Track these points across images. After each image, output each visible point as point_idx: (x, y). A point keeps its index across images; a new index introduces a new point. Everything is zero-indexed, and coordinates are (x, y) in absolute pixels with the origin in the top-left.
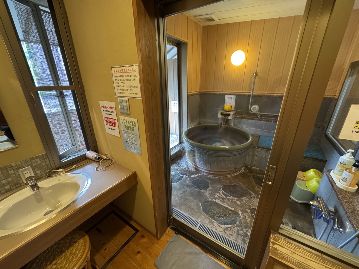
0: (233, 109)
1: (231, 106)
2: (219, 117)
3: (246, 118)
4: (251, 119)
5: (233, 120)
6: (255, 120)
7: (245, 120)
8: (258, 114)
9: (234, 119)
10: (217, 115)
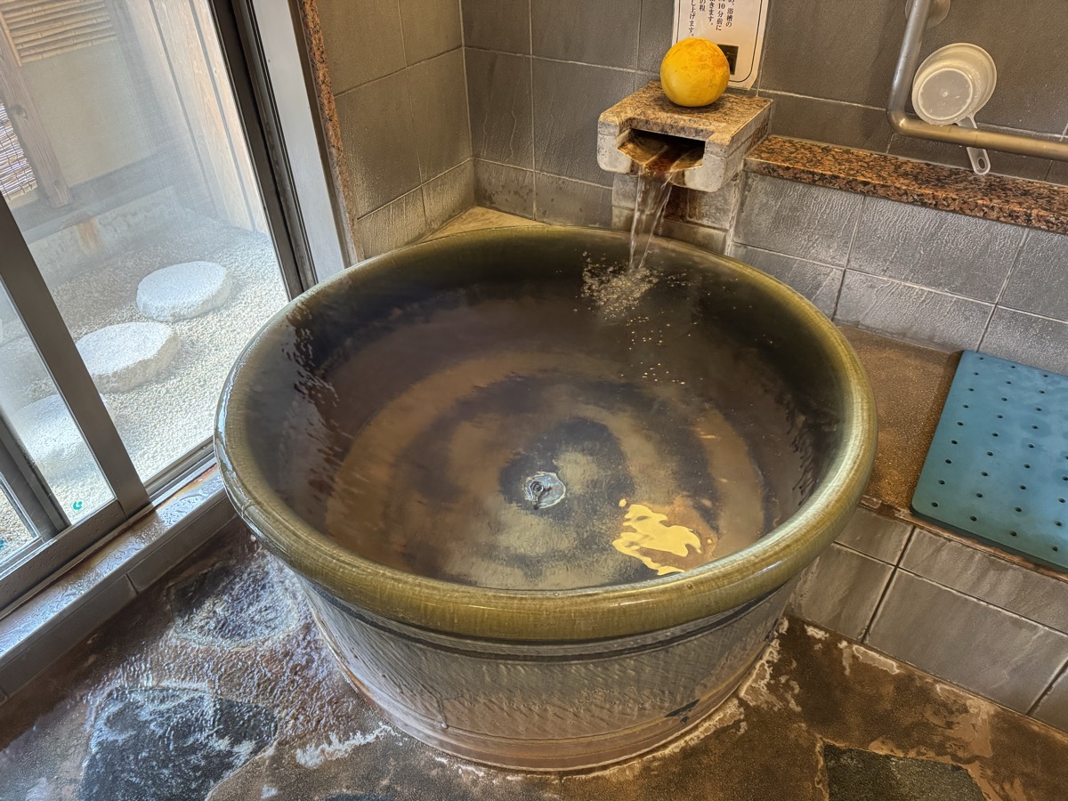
0: (748, 85)
1: (730, 53)
2: (604, 162)
3: (850, 186)
4: (900, 196)
5: (734, 198)
6: (936, 207)
7: (837, 201)
8: (977, 146)
9: (746, 187)
10: (594, 150)
